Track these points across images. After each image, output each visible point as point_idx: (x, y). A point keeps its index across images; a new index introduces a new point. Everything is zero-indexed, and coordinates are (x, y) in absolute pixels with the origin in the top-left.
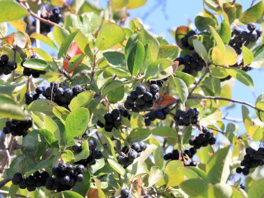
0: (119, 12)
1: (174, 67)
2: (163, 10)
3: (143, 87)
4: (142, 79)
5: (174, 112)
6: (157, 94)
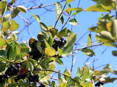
0: (6, 32)
1: (27, 57)
2: (28, 30)
3: (13, 66)
4: (13, 62)
5: (28, 76)
6: (20, 68)
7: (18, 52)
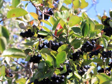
0: (77, 10)
1: (102, 33)
2: (95, 9)
3: (89, 42)
4: (88, 39)
5: (101, 52)
6: (95, 45)
7: (93, 29)
